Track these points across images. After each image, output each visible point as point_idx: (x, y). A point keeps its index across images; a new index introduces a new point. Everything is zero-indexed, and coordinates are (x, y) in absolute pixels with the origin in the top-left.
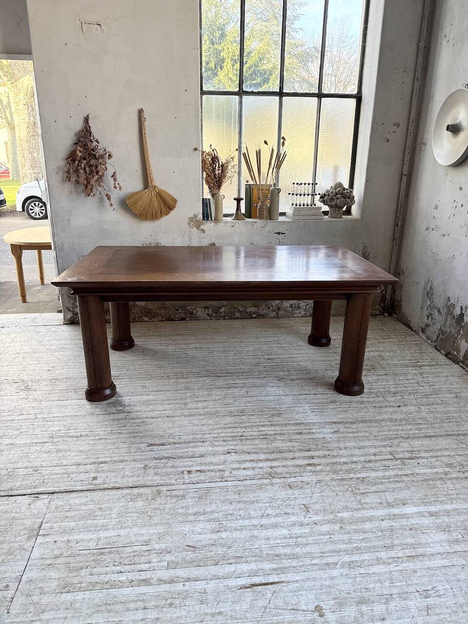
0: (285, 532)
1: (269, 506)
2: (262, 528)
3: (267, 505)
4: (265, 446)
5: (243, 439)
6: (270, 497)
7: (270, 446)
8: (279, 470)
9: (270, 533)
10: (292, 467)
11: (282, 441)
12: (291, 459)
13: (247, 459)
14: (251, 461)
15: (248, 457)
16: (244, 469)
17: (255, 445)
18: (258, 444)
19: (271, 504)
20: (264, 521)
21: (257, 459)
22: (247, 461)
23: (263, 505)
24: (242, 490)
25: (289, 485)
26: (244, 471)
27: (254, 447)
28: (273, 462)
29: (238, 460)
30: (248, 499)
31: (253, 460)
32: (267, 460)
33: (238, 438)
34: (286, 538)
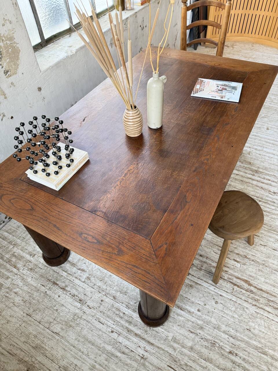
0: (265, 149)
1: (266, 160)
2: (274, 154)
3: (267, 161)
4: (249, 188)
5: (260, 198)
6: (263, 163)
7: (246, 187)
8: (251, 172)
9: (272, 151)
10: (242, 171)
11: (236, 187)
12: (239, 175)
13: (265, 185)
14: (263, 183)
15: (264, 186)
16: (269, 180)
17: (254, 191)
18: (252, 191)
19: (265, 160)
20: (272, 156)
21: (259, 182)
22: (266, 184)
23: (269, 161)
24: (276, 171)
25: (250, 164)
26: (270, 179)
27: (256, 190)
28: (250, 177)
29: (271, 187)
30: (275, 166)
31: (261, 182)
32: (253, 180)
33: (263, 200)
34: (266, 148)
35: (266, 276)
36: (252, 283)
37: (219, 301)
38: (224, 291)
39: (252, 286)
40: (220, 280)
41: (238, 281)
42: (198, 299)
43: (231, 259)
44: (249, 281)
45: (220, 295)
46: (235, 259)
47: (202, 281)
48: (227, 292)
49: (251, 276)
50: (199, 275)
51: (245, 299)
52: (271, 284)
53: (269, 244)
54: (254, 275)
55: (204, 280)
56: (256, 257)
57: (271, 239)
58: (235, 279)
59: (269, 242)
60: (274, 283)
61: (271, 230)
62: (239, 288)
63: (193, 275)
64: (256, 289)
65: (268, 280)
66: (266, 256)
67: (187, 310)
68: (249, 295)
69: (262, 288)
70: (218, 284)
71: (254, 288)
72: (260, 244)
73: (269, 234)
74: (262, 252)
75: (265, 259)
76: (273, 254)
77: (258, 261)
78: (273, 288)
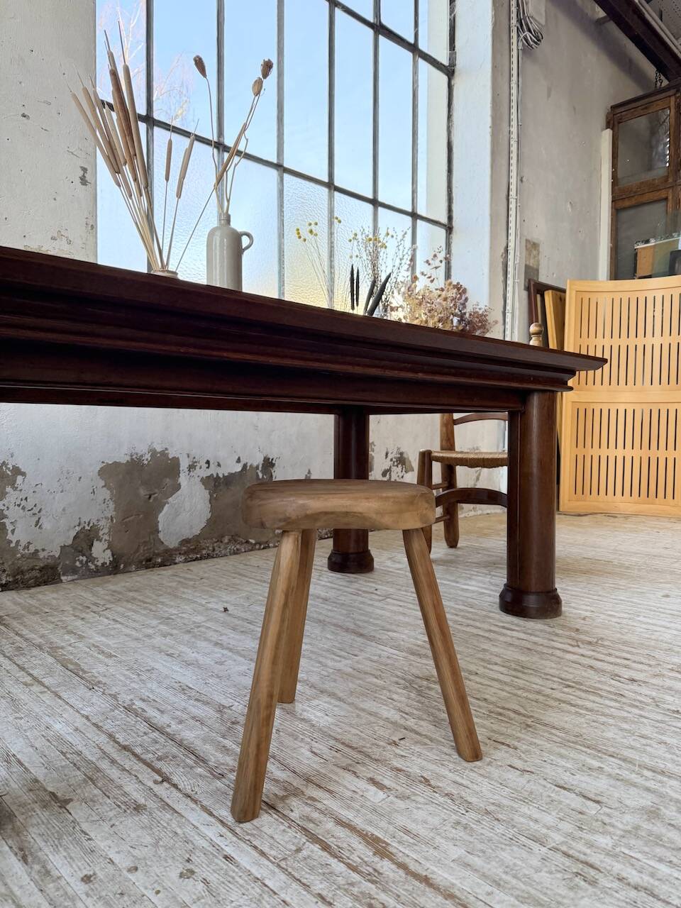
35: (480, 846)
36: (394, 851)
37: (202, 872)
38: (255, 847)
39: (392, 860)
40: (266, 815)
41: (341, 832)
42: (126, 848)
43: (358, 777)
44: (388, 844)
45: (226, 857)
46: (378, 778)
47: (194, 806)
48: (263, 854)
49: (407, 832)
50: (196, 789)
51: (324, 893)
52: (488, 873)
53: (548, 771)
54: (423, 832)
55: (205, 803)
56: (467, 790)
57: (563, 763)
58: (330, 825)
59: (549, 766)
60: (506, 873)
61: (575, 743)
62: (325, 854)
63: (175, 786)
64: (401, 872)
65: (476, 859)
66: (513, 795)
67: (44, 867)
68: (352, 884)
69: (430, 876)
70: (247, 826)
71: (393, 867)
72: (510, 766)
73: (563, 751)
74: (501, 784)
75: (505, 802)
76: (550, 796)
77: (473, 800)
78: (489, 889)
